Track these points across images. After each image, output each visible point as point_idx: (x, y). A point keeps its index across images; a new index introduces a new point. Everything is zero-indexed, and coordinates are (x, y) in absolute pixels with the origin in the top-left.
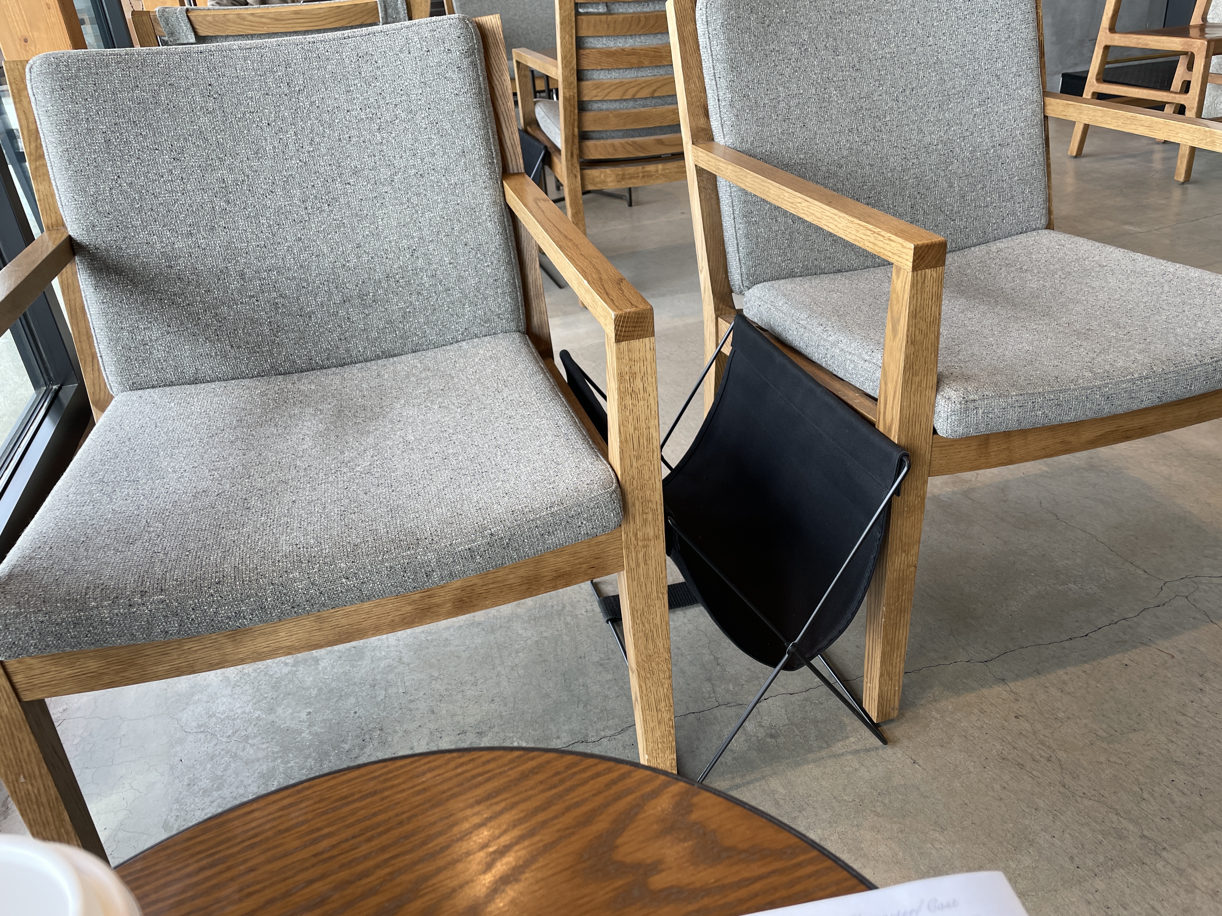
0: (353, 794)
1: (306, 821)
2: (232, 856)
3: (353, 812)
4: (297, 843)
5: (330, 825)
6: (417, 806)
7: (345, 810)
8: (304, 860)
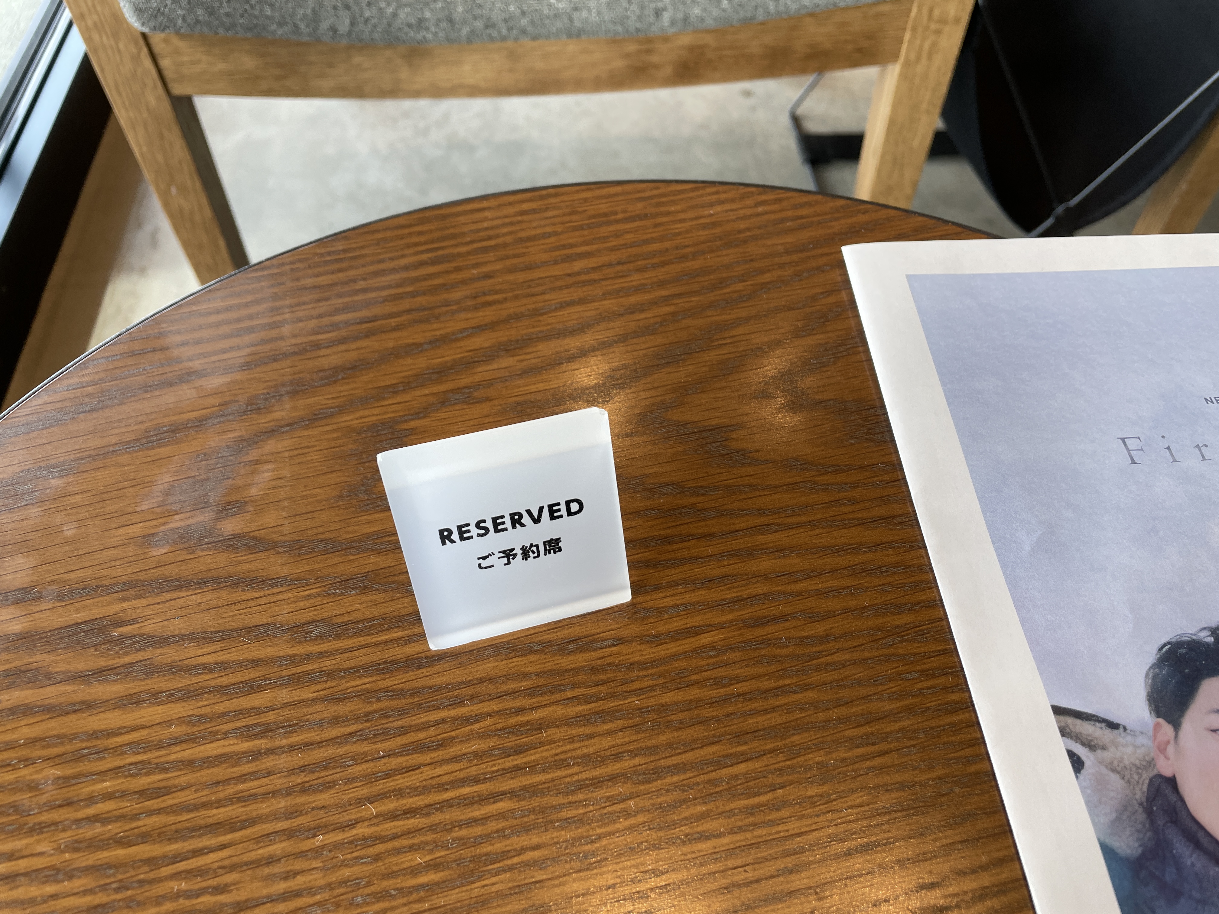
0: (615, 213)
1: (556, 234)
2: (460, 255)
3: (617, 235)
4: (544, 257)
5: (585, 243)
6: (703, 242)
7: (605, 230)
8: (556, 278)
